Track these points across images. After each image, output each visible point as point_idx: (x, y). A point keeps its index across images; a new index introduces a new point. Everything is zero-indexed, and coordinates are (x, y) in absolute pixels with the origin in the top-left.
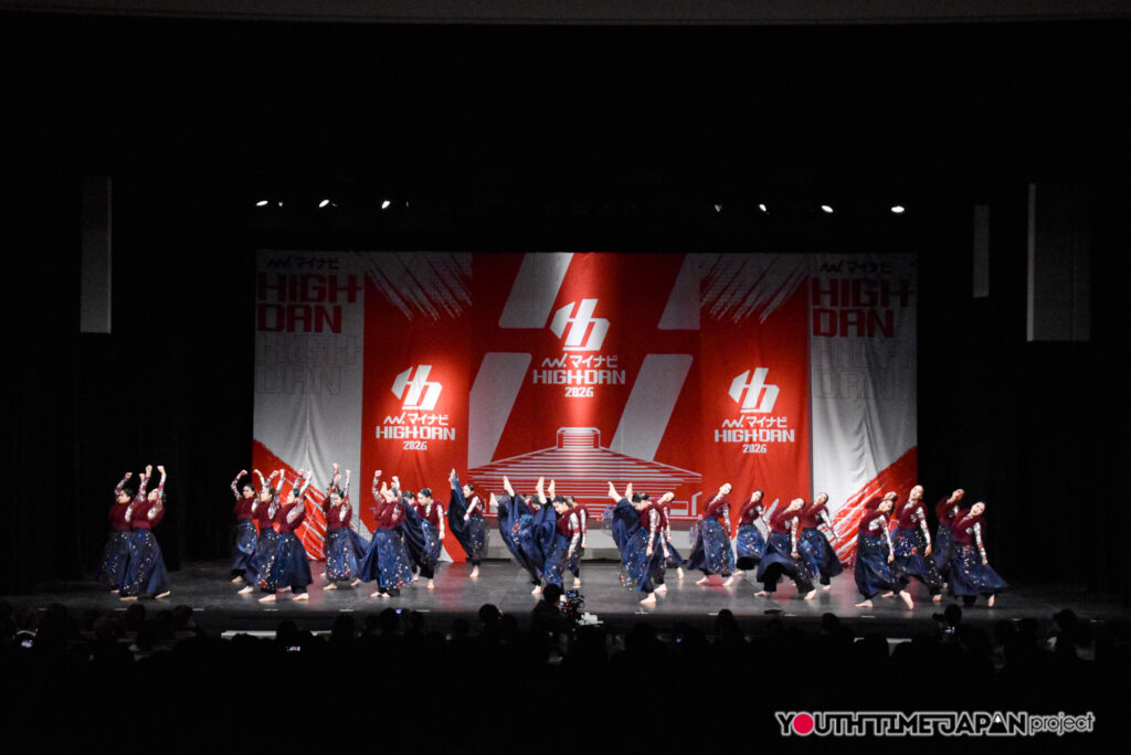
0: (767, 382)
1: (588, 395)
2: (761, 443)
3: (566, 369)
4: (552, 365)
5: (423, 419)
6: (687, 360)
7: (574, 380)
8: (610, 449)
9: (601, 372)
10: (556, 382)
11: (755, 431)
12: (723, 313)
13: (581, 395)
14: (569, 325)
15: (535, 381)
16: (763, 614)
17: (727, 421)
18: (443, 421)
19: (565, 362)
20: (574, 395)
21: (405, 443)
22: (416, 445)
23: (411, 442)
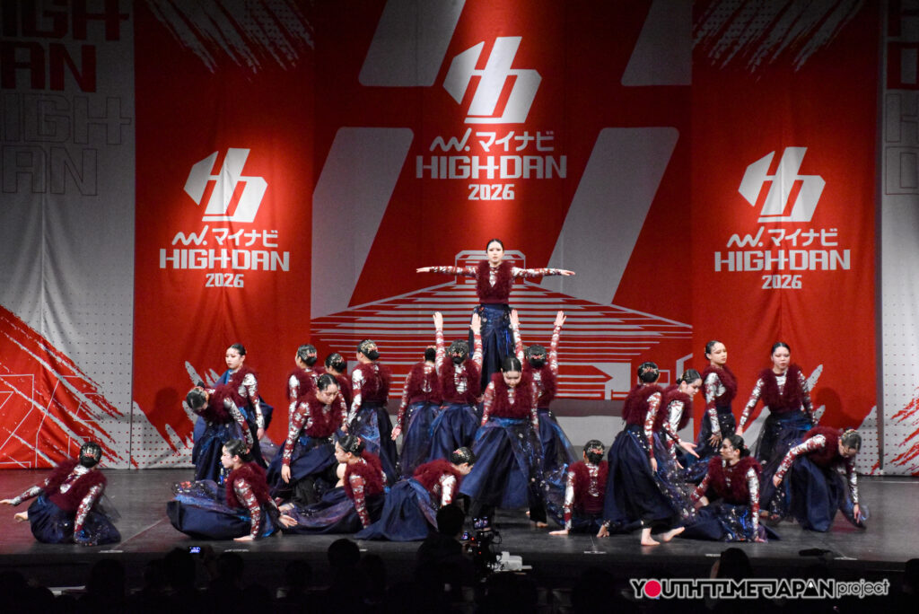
0: (805, 169)
1: (505, 197)
2: (793, 273)
3: (470, 155)
4: (446, 148)
5: (237, 236)
6: (668, 138)
7: (483, 173)
8: (541, 286)
9: (527, 159)
10: (453, 176)
11: (782, 253)
12: (731, 56)
13: (495, 197)
14: (475, 82)
15: (420, 175)
16: (796, 555)
17: (735, 237)
18: (270, 241)
19: (467, 144)
20: (483, 198)
21: (207, 276)
22: (225, 279)
23: (217, 275)
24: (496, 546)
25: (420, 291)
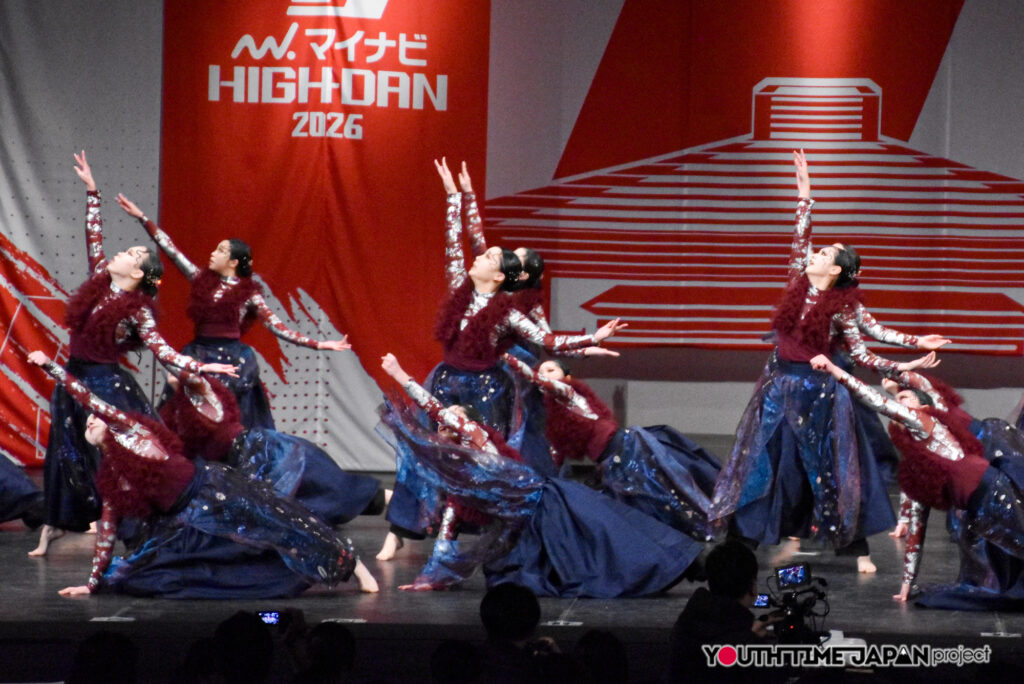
5: (351, 44)
8: (911, 144)
18: (412, 53)
21: (296, 116)
22: (329, 123)
23: (314, 115)
24: (819, 620)
25: (686, 152)
